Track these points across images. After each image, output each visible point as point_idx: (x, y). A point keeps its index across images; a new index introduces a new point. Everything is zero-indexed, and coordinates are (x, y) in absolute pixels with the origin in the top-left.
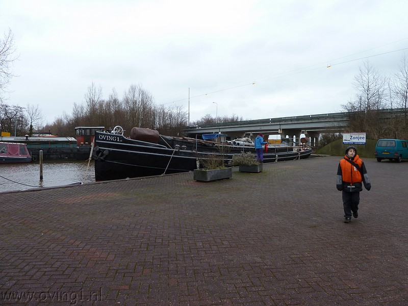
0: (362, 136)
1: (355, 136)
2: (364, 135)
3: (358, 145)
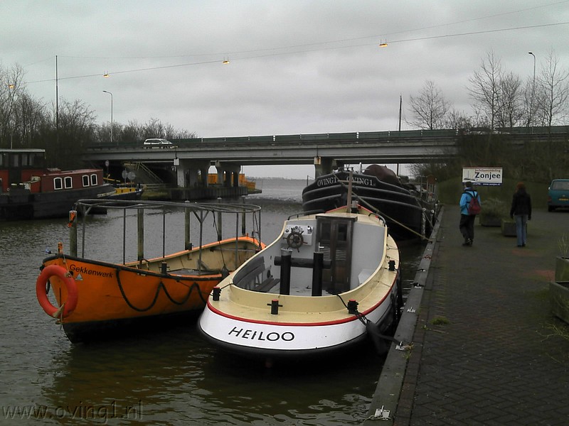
0: (496, 173)
1: (485, 173)
2: (499, 172)
3: (489, 186)
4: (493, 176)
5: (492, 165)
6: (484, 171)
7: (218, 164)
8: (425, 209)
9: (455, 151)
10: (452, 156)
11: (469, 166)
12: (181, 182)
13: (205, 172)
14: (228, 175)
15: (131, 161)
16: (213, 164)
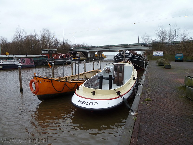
0: (162, 53)
1: (159, 53)
2: (162, 52)
3: (160, 56)
4: (161, 53)
5: (161, 51)
6: (159, 52)
7: (97, 52)
8: (144, 62)
9: (152, 48)
10: (151, 49)
11: (155, 51)
12: (89, 56)
13: (94, 54)
14: (100, 54)
15: (79, 52)
16: (96, 52)
